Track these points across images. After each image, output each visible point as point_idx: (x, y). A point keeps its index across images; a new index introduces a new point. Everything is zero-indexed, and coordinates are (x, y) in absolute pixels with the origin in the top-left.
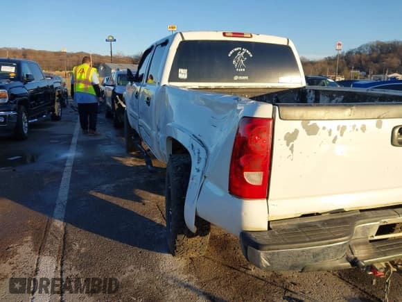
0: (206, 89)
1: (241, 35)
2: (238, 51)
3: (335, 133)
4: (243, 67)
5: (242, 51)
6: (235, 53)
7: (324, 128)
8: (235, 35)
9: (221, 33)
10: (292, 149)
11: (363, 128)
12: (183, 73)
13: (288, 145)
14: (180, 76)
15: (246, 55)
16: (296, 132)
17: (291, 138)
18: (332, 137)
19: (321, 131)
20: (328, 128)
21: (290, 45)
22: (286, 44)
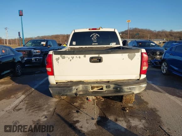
0: (81, 48)
1: (95, 29)
2: (94, 35)
3: (71, 58)
4: (96, 40)
5: (95, 35)
6: (93, 35)
7: (67, 57)
8: (93, 29)
9: (88, 29)
10: (58, 62)
11: (80, 57)
12: (74, 43)
13: (57, 61)
14: (73, 44)
15: (97, 36)
16: (59, 58)
17: (57, 59)
18: (70, 59)
19: (66, 58)
20: (68, 57)
21: (115, 31)
22: (114, 31)
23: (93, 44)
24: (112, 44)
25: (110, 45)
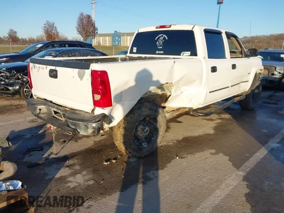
1: (164, 27)
4: (161, 46)
5: (163, 36)
8: (160, 26)
11: (43, 69)
12: (135, 50)
15: (164, 38)
18: (38, 70)
19: (36, 67)
21: (193, 30)
22: (191, 29)
23: (157, 52)
24: (185, 55)
25: (180, 55)
